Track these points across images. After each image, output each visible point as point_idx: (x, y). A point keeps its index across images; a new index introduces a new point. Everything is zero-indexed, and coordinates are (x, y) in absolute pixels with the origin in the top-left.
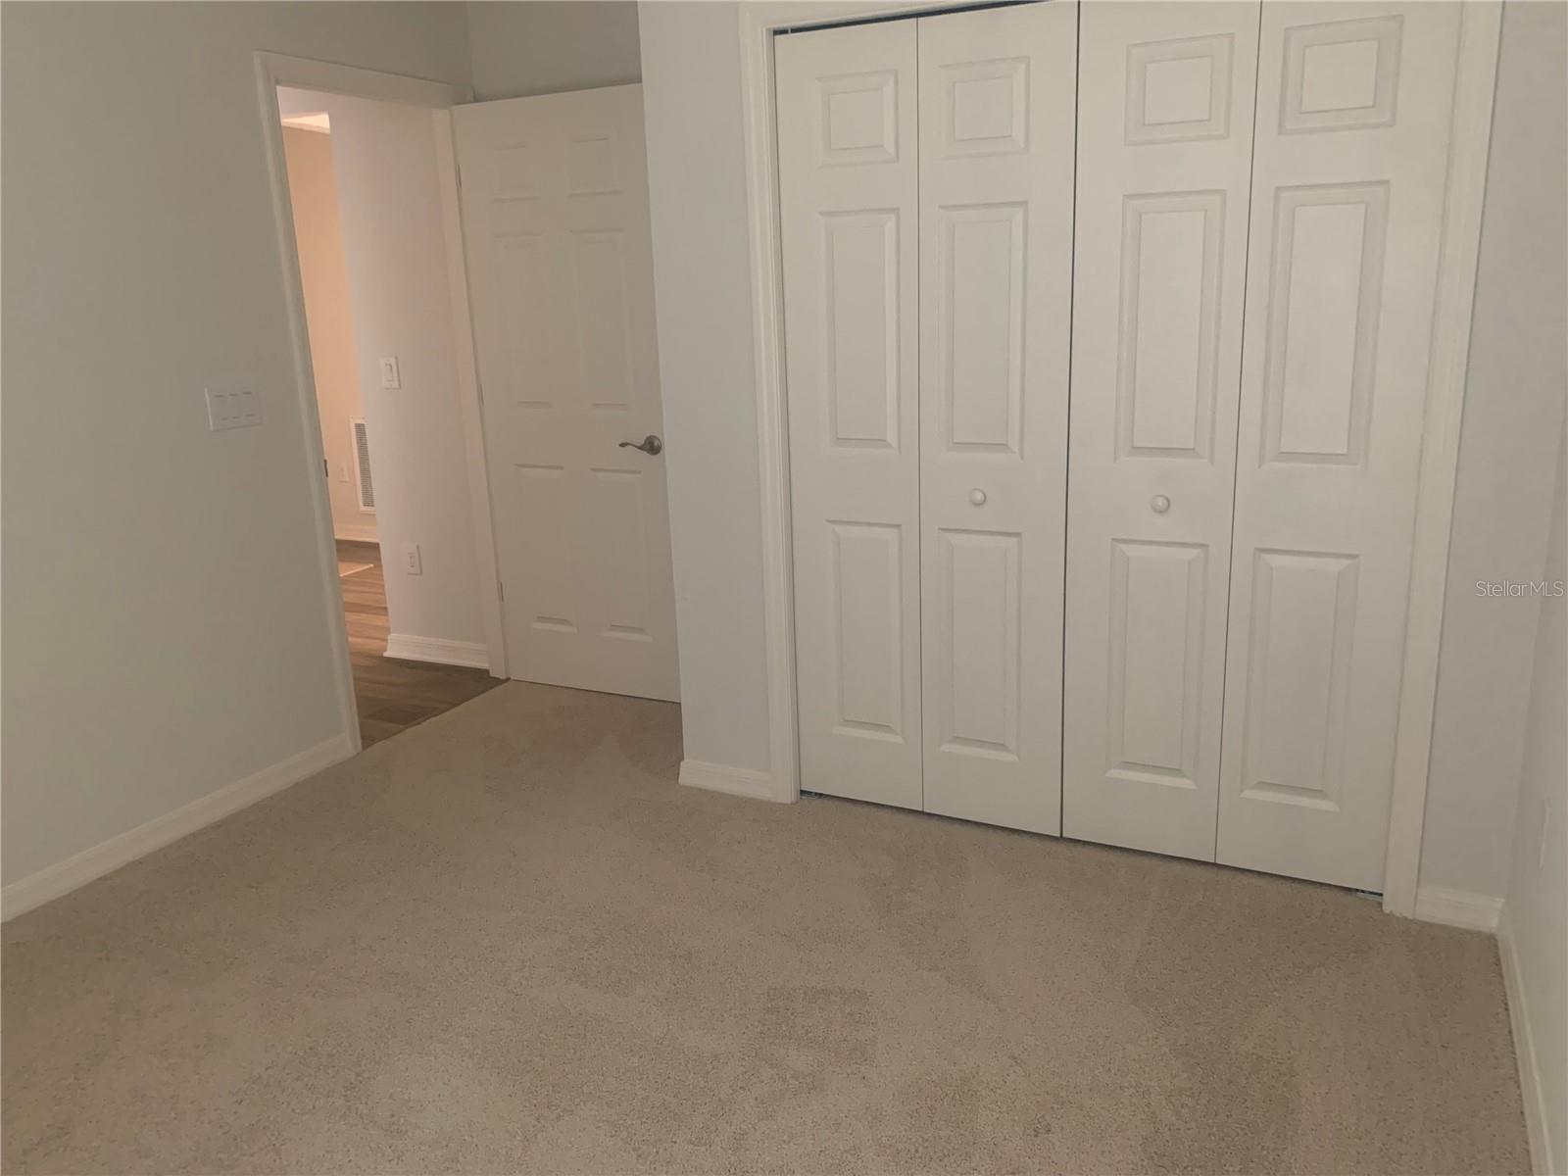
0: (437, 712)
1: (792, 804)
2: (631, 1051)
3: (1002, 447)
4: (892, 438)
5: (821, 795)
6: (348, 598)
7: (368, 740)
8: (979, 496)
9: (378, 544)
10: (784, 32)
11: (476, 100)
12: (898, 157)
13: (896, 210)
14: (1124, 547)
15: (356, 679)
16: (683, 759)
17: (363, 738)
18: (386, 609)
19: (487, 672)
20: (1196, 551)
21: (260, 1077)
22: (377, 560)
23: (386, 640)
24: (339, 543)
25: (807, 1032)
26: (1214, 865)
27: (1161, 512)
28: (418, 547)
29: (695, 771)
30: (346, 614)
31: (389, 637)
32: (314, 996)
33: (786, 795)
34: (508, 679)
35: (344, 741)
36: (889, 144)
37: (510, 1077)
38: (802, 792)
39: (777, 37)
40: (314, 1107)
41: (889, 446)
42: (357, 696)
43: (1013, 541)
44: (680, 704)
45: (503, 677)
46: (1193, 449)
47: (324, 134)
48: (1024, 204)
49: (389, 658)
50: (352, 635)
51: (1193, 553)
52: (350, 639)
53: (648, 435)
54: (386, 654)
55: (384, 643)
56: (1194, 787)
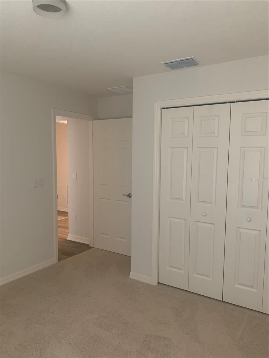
0: (76, 254)
1: (156, 286)
2: (110, 348)
3: (211, 203)
4: (184, 199)
5: (163, 284)
6: (59, 224)
7: (60, 259)
8: (205, 214)
9: (68, 212)
10: (164, 108)
11: (98, 119)
12: (188, 136)
13: (187, 148)
14: (240, 229)
15: (58, 244)
16: (131, 272)
17: (59, 259)
18: (68, 228)
19: (89, 245)
20: (258, 232)
21: (21, 344)
22: (68, 216)
23: (67, 235)
24: (58, 211)
25: (154, 348)
26: (262, 312)
27: (249, 221)
28: (77, 215)
29: (133, 275)
30: (58, 228)
31: (68, 235)
32: (37, 324)
33: (155, 283)
34: (93, 247)
35: (54, 259)
36: (186, 133)
37: (79, 352)
38: (159, 283)
39: (162, 109)
40: (32, 354)
41: (183, 200)
42: (58, 249)
43: (213, 225)
44: (131, 257)
45: (92, 247)
46: (257, 207)
47: (66, 124)
48: (217, 148)
49: (68, 240)
50: (59, 233)
51: (256, 232)
52: (59, 234)
53: (129, 193)
54: (67, 239)
55: (66, 236)
56: (257, 291)
